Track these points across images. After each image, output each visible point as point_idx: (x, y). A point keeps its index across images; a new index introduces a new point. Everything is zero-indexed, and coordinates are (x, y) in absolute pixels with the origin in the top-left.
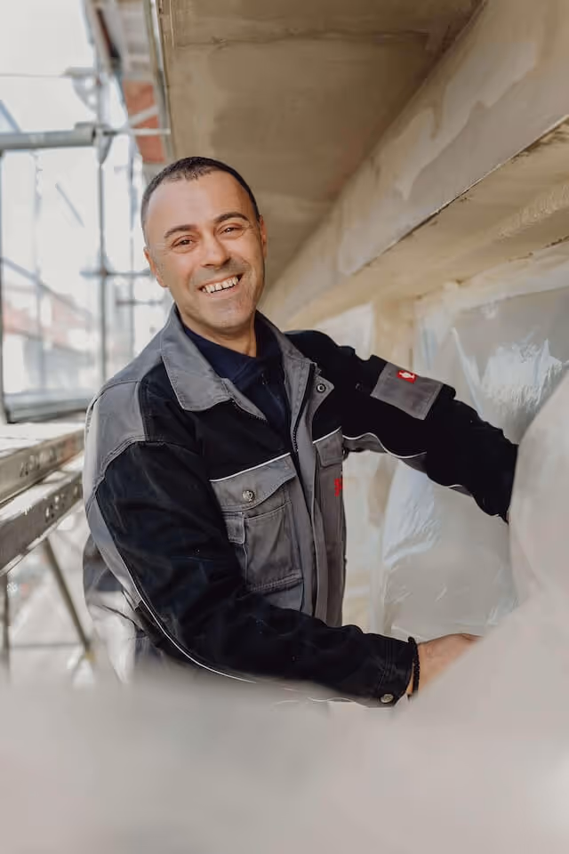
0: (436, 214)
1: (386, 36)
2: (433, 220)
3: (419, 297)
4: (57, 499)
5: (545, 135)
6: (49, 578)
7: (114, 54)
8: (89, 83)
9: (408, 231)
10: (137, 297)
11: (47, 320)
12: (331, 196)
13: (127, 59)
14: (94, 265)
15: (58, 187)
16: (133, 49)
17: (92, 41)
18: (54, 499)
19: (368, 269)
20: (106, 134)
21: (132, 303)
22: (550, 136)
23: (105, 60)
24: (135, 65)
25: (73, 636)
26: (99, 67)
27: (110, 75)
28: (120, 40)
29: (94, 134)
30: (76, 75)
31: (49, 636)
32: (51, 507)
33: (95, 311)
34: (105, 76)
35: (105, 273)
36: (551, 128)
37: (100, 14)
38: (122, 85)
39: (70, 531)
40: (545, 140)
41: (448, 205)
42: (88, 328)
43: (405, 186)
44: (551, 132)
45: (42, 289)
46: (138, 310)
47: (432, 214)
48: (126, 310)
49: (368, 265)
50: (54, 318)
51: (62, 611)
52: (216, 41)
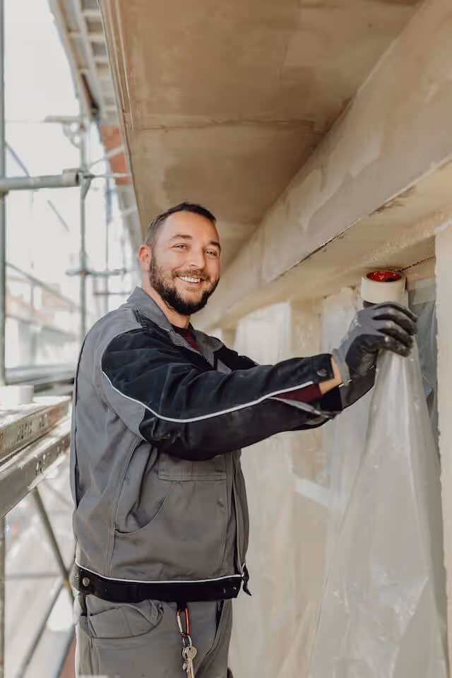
0: (323, 246)
1: (284, 123)
2: (323, 249)
3: (325, 297)
4: (44, 457)
5: (387, 203)
6: (36, 519)
7: (94, 105)
8: (74, 127)
9: (307, 254)
10: (111, 290)
11: (38, 305)
12: (257, 221)
13: (104, 109)
14: (77, 266)
15: (49, 202)
16: (108, 102)
17: (77, 96)
18: (42, 456)
19: (282, 278)
20: (86, 177)
21: (107, 294)
22: (390, 203)
23: (87, 109)
24: (109, 113)
25: (55, 568)
26: (82, 116)
27: (91, 121)
28: (99, 95)
29: (77, 177)
30: (65, 122)
31: (35, 568)
32: (40, 463)
33: (77, 300)
34: (87, 122)
35: (85, 272)
36: (391, 199)
37: (84, 78)
38: (99, 128)
39: (54, 479)
40: (387, 205)
41: (331, 241)
42: (71, 311)
43: (305, 221)
44: (391, 201)
45: (35, 282)
46: (111, 298)
47: (321, 246)
48: (101, 299)
49: (282, 275)
50: (44, 303)
51: (47, 547)
52: (163, 127)
